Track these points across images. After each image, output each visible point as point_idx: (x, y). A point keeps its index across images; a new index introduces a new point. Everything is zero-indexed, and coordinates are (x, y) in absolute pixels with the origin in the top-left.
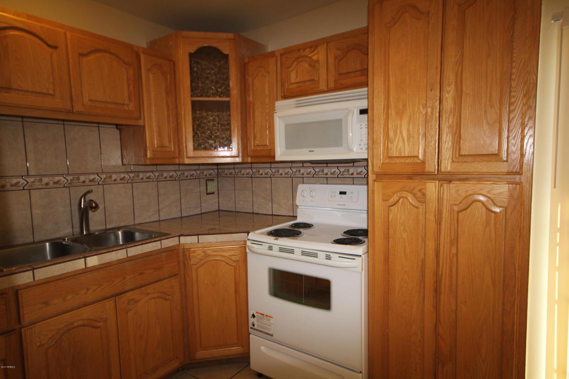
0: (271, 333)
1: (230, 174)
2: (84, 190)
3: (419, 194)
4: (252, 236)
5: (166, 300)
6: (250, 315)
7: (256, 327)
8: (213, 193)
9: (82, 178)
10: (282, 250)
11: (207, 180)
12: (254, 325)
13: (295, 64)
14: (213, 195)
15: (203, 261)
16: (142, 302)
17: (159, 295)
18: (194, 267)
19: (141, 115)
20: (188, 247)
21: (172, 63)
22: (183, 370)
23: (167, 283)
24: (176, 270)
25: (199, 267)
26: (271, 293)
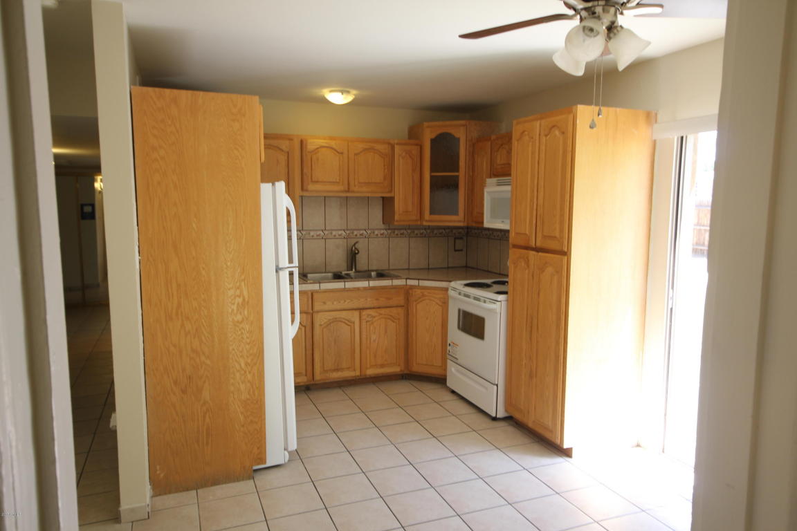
0: (457, 357)
1: (476, 234)
2: (354, 241)
3: (527, 260)
4: (453, 284)
5: (393, 322)
6: (448, 344)
7: (450, 353)
8: (461, 250)
9: (355, 233)
11: (455, 239)
13: (500, 149)
14: (460, 252)
15: (421, 299)
16: (376, 318)
17: (389, 317)
18: (415, 303)
19: (391, 190)
20: (412, 287)
21: (419, 147)
22: (406, 379)
23: (394, 311)
24: (402, 303)
25: (418, 303)
26: (459, 328)
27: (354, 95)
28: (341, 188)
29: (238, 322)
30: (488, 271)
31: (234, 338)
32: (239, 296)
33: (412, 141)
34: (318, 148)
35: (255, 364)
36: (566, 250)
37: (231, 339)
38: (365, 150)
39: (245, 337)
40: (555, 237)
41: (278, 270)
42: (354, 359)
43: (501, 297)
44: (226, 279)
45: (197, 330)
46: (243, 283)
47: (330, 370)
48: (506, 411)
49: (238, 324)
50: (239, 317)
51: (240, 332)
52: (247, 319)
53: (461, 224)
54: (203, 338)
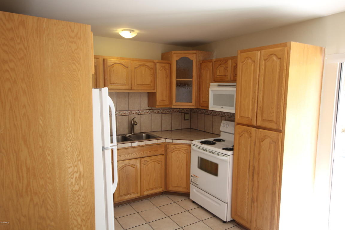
0: (197, 184)
1: (196, 111)
2: (133, 117)
3: (249, 133)
4: (194, 142)
5: (159, 163)
6: (191, 176)
7: (192, 181)
8: (188, 120)
9: (133, 112)
10: (203, 150)
11: (185, 113)
12: (192, 180)
13: (219, 67)
15: (174, 150)
16: (150, 162)
17: (156, 161)
18: (170, 152)
19: (155, 88)
20: (168, 144)
21: (169, 64)
22: (164, 194)
23: (159, 157)
24: (163, 152)
25: (172, 153)
26: (198, 167)
27: (137, 33)
28: (127, 87)
29: (76, 191)
30: (204, 131)
31: (73, 203)
32: (77, 172)
33: (164, 61)
34: (113, 64)
35: (89, 219)
36: (281, 129)
37: (70, 204)
38: (141, 65)
39: (81, 201)
40: (273, 121)
41: (104, 149)
42: (137, 187)
43: (230, 153)
44: (67, 161)
45: (43, 201)
46: (79, 163)
47: (124, 195)
48: (232, 217)
49: (75, 193)
50: (77, 187)
51: (77, 198)
52: (82, 188)
53: (194, 107)
54: (49, 207)
